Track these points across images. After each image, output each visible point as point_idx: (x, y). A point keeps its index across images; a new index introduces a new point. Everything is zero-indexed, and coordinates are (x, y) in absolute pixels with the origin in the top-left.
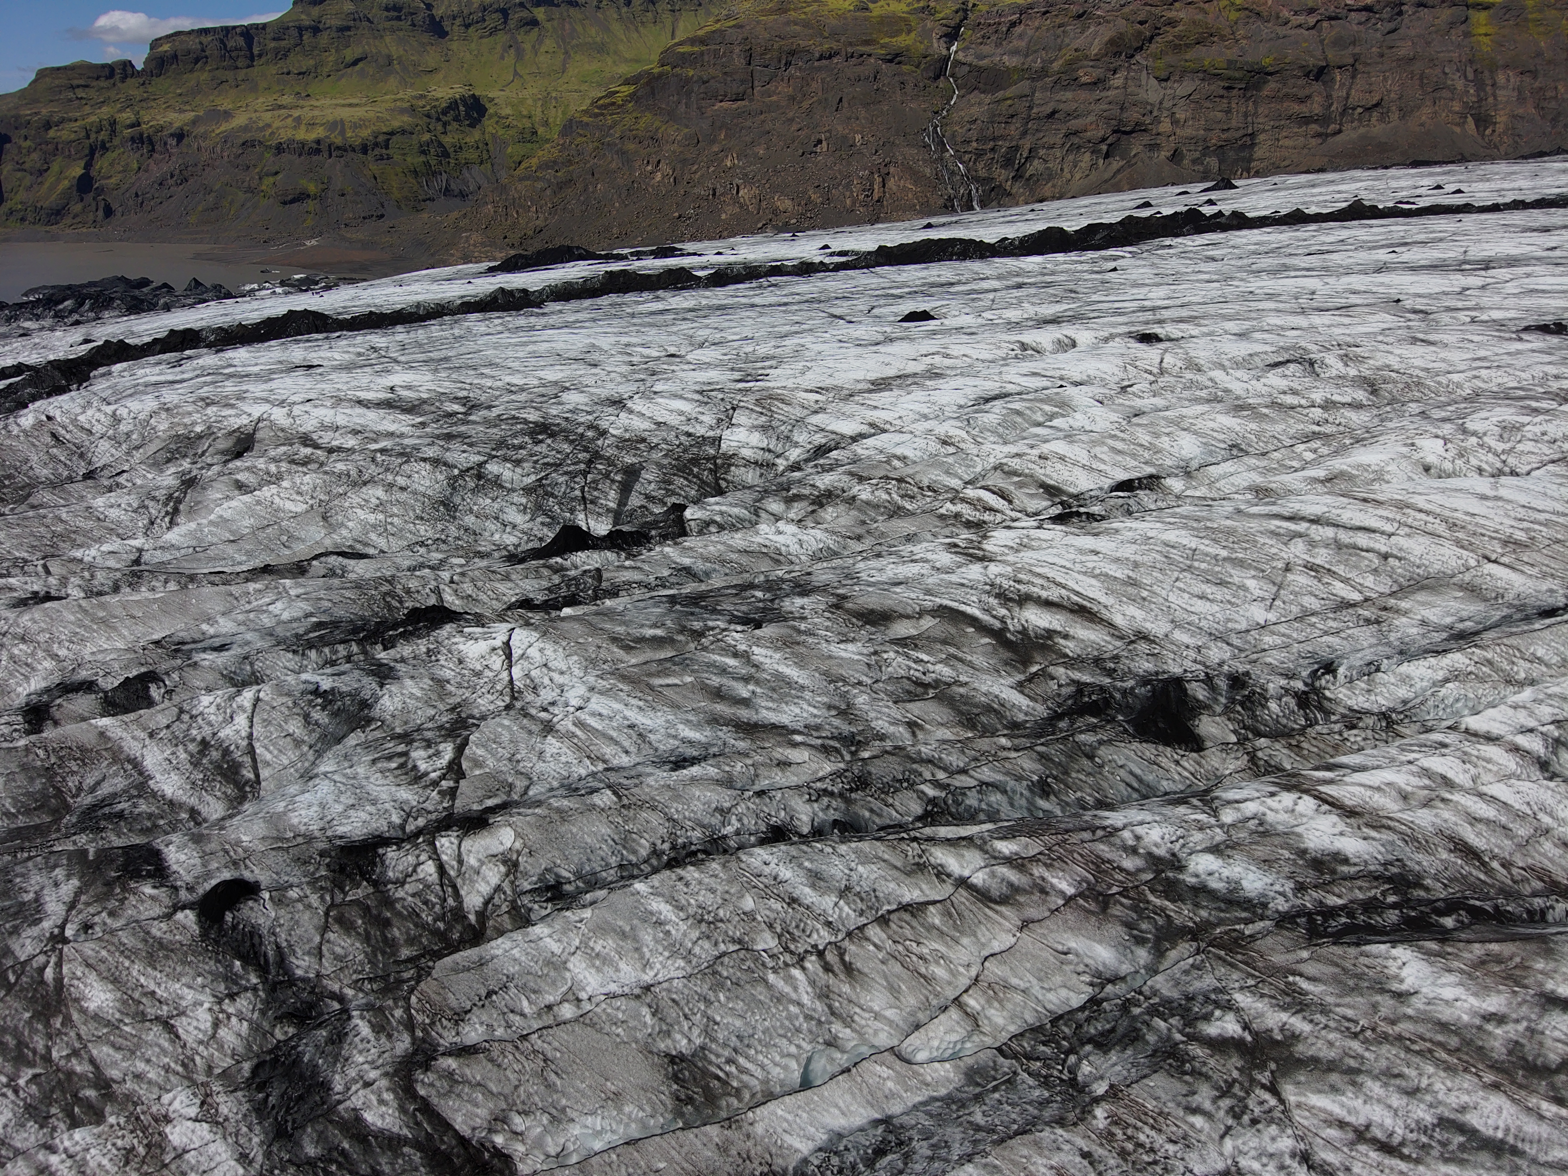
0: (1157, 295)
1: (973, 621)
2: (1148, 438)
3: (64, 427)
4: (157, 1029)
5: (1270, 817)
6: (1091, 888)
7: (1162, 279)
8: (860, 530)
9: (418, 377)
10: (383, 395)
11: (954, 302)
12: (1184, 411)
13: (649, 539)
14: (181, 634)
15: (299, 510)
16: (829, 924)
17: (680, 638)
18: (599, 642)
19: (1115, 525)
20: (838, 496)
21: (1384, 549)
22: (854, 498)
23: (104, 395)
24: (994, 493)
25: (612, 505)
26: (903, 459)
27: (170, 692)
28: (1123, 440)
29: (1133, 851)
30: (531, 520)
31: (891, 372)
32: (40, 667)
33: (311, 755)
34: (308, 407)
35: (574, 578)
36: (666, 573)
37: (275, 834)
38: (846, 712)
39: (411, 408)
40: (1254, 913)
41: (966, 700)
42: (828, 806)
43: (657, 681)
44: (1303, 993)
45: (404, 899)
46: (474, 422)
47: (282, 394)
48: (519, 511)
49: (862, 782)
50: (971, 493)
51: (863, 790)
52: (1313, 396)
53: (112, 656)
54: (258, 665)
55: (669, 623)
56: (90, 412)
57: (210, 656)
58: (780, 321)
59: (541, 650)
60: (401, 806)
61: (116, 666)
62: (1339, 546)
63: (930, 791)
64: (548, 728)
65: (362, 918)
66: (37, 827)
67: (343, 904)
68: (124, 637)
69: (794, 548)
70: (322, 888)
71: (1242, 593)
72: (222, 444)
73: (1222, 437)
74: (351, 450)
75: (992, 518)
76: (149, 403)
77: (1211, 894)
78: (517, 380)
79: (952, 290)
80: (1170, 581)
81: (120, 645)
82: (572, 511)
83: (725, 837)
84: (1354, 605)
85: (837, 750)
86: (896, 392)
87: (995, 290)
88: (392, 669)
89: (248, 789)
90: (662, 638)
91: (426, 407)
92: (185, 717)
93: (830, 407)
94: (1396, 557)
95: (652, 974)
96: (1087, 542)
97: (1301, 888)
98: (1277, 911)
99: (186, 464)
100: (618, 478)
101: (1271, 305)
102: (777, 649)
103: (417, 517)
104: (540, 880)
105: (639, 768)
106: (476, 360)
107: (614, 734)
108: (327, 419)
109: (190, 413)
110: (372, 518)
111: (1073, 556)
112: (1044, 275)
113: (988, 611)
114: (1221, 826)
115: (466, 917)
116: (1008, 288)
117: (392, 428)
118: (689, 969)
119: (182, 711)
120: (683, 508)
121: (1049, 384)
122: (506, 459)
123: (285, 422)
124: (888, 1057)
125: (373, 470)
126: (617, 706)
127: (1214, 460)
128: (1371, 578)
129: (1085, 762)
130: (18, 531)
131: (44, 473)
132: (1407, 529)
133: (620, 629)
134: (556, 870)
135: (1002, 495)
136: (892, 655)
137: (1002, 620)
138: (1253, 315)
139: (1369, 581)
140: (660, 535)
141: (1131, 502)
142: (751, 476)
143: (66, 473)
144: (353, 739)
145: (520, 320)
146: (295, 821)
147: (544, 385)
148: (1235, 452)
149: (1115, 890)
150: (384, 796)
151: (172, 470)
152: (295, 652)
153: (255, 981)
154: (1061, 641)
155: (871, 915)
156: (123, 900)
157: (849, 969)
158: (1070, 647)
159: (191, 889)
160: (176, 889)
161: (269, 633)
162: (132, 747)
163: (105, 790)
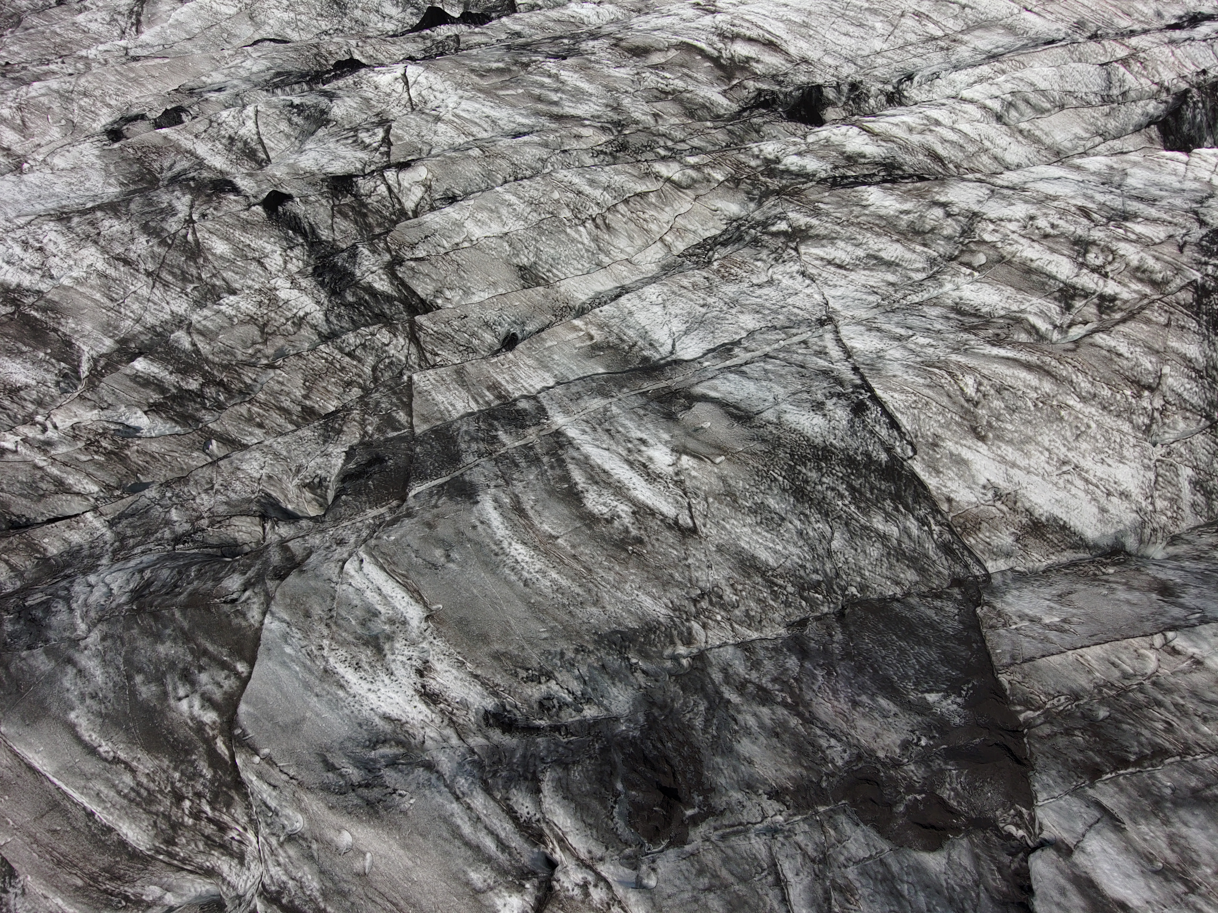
1: (701, 52)
4: (255, 264)
5: (833, 138)
6: (732, 176)
14: (190, 84)
15: (232, 13)
16: (598, 204)
17: (514, 68)
18: (462, 72)
27: (195, 117)
29: (757, 157)
30: (403, 12)
33: (297, 143)
35: (441, 43)
36: (503, 37)
37: (293, 172)
38: (617, 108)
40: (808, 179)
41: (690, 101)
42: (603, 159)
43: (502, 93)
44: (820, 209)
45: (372, 204)
49: (623, 146)
51: (624, 150)
53: (148, 100)
54: (246, 98)
55: (507, 59)
57: (215, 95)
59: (427, 78)
60: (359, 160)
61: (154, 104)
64: (438, 119)
65: (352, 212)
67: (340, 205)
69: (594, 19)
70: (327, 197)
71: (871, 32)
77: (790, 173)
80: (828, 24)
82: (433, 3)
83: (544, 174)
84: (936, 39)
85: (610, 129)
88: (334, 93)
89: (264, 164)
90: (503, 68)
92: (215, 125)
94: (971, 8)
95: (507, 228)
97: (836, 167)
98: (820, 178)
102: (576, 72)
103: (318, 15)
104: (444, 194)
105: (494, 138)
107: (478, 121)
113: (711, 45)
115: (407, 213)
118: (526, 226)
119: (211, 121)
124: (626, 263)
126: (477, 106)
128: (952, 21)
129: (754, 134)
133: (476, 64)
134: (452, 189)
136: (648, 75)
137: (719, 51)
139: (950, 23)
140: (499, 15)
144: (321, 132)
146: (303, 166)
149: (744, 176)
150: (349, 156)
152: (267, 91)
153: (301, 241)
154: (755, 64)
155: (620, 199)
156: (220, 203)
157: (608, 227)
158: (759, 68)
159: (255, 197)
160: (247, 197)
161: (247, 80)
162: (187, 143)
163: (178, 168)
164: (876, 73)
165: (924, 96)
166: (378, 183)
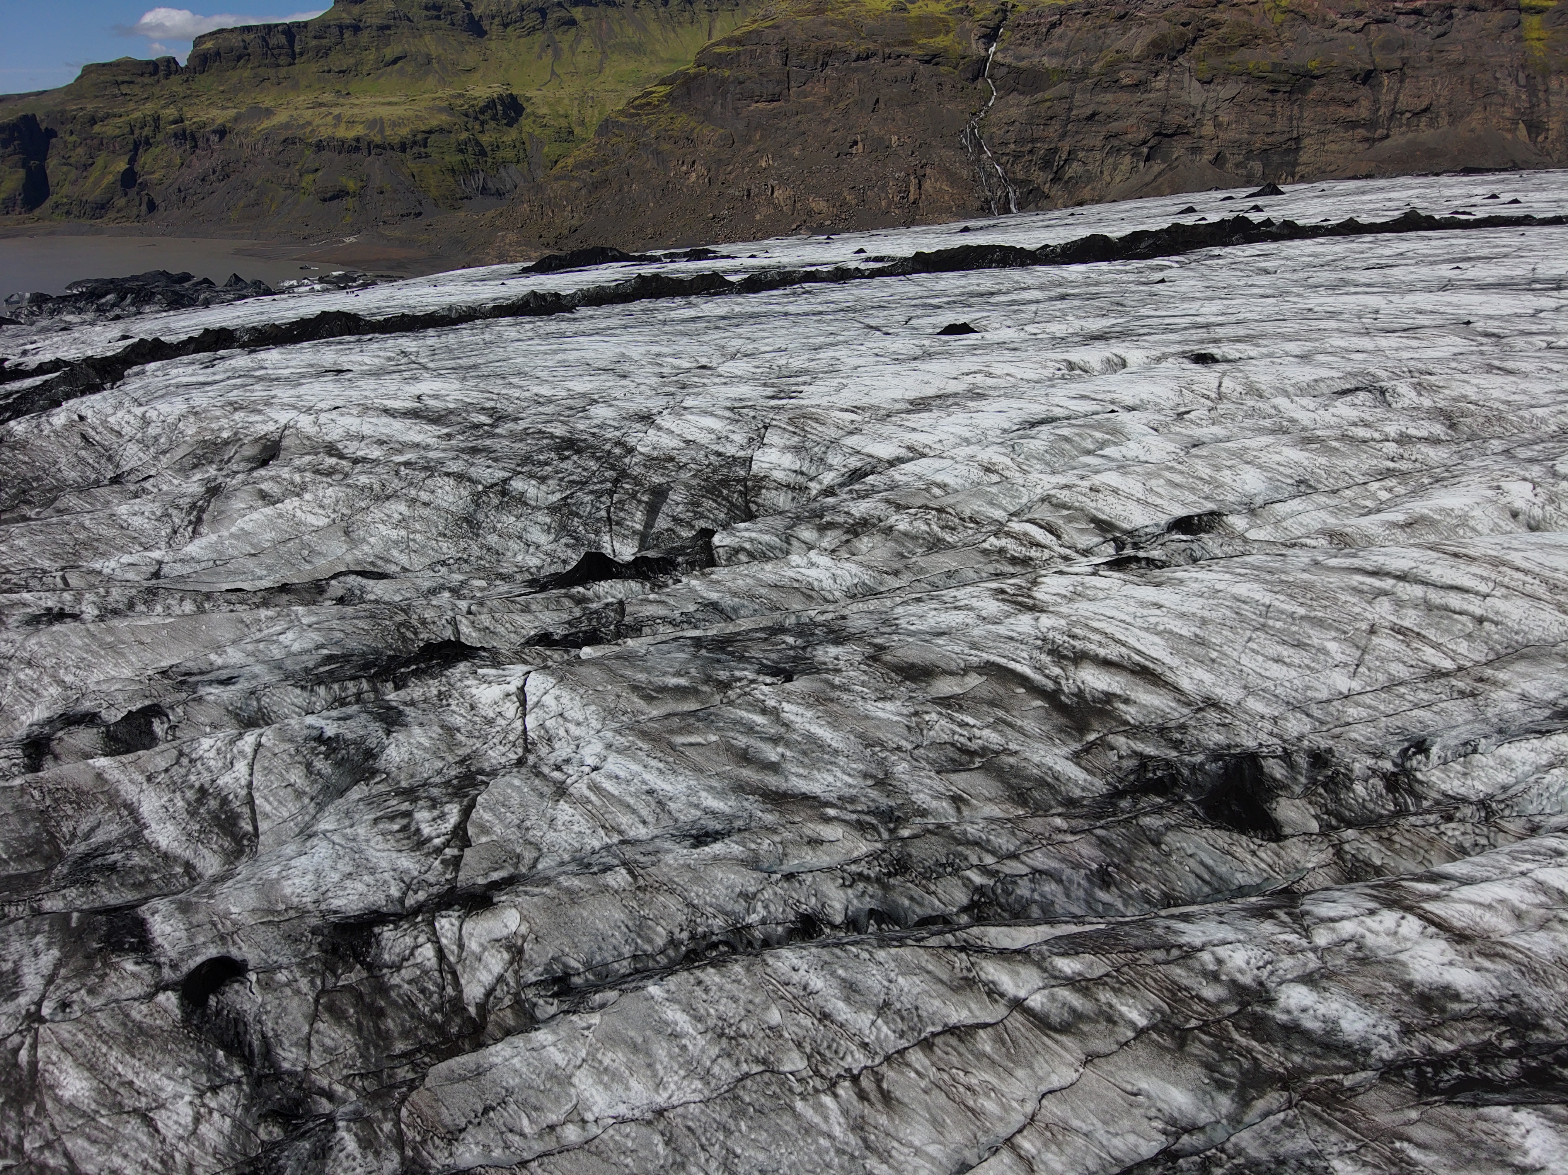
0: (1210, 310)
1: (1023, 680)
2: (1208, 471)
3: (94, 429)
4: (134, 1124)
5: (1370, 940)
6: (1165, 1020)
7: (1214, 293)
8: (896, 565)
9: (446, 385)
10: (410, 405)
11: (994, 314)
12: (1248, 443)
13: (675, 566)
14: (189, 664)
15: (321, 524)
16: (866, 1046)
17: (705, 688)
18: (618, 690)
19: (1179, 575)
20: (874, 526)
21: (1478, 612)
22: (891, 528)
23: (135, 396)
24: (1041, 527)
25: (638, 527)
26: (943, 486)
27: (173, 728)
28: (1181, 472)
29: (1214, 977)
30: (556, 540)
31: (931, 391)
32: (45, 693)
33: (312, 808)
34: (334, 415)
35: (596, 612)
36: (692, 608)
37: (266, 905)
38: (884, 782)
39: (437, 419)
40: (1355, 1061)
41: (1016, 772)
42: (864, 893)
43: (679, 740)
44: (1412, 1163)
45: (400, 986)
46: (500, 436)
47: (309, 401)
48: (543, 531)
49: (901, 866)
50: (1016, 526)
51: (903, 874)
52: (1387, 429)
53: (117, 687)
54: (265, 701)
55: (693, 671)
56: (120, 414)
57: (216, 690)
58: (814, 331)
59: (557, 698)
60: (401, 875)
61: (120, 697)
62: (1429, 607)
63: (977, 879)
64: (561, 791)
65: (355, 1006)
66: (27, 877)
67: (335, 989)
68: (132, 664)
69: (828, 583)
70: (312, 971)
71: (1322, 657)
72: (249, 451)
73: (1288, 471)
74: (376, 462)
75: (1039, 554)
76: (179, 406)
77: (1305, 1035)
78: (545, 391)
79: (992, 300)
80: (1240, 640)
81: (127, 673)
82: (597, 532)
83: (749, 926)
84: (1446, 674)
85: (874, 827)
86: (936, 413)
87: (1038, 302)
88: (400, 713)
89: (245, 842)
90: (685, 688)
91: (453, 418)
92: (185, 761)
93: (867, 428)
94: (1492, 621)
95: (665, 1095)
96: (1149, 593)
97: (1407, 1031)
98: (1381, 1059)
99: (212, 471)
100: (645, 498)
101: (1333, 324)
102: (809, 706)
103: (440, 534)
104: (546, 971)
105: (658, 842)
106: (505, 367)
107: (631, 801)
108: (353, 428)
109: (218, 418)
110: (394, 534)
111: (1133, 610)
112: (1089, 285)
113: (1039, 669)
114: (1314, 950)
115: (466, 1010)
116: (1051, 299)
117: (418, 438)
118: (707, 1093)
119: (181, 754)
120: (712, 533)
121: (1099, 408)
122: (531, 476)
123: (311, 430)
125: (396, 484)
126: (636, 768)
127: (1280, 497)
128: (1465, 644)
129: (1151, 849)
130: (41, 537)
131: (72, 475)
132: (1503, 590)
133: (642, 677)
134: (564, 959)
135: (1050, 529)
136: (934, 716)
137: (1056, 680)
138: (1315, 335)
139: (1463, 647)
140: (687, 562)
141: (1195, 546)
142: (782, 500)
143: (93, 476)
144: (357, 792)
145: (551, 326)
146: (288, 891)
147: (572, 397)
148: (1303, 488)
149: (1193, 1023)
150: (384, 864)
151: (198, 476)
152: (303, 688)
153: (238, 1072)
154: (1122, 707)
155: (913, 1037)
156: (102, 977)
157: (887, 1098)
158: (1131, 713)
159: (174, 966)
160: (159, 966)
161: (278, 666)
162: (129, 791)
163: (99, 837)
164: (1353, 735)
165: (1456, 783)
166: (422, 939)
